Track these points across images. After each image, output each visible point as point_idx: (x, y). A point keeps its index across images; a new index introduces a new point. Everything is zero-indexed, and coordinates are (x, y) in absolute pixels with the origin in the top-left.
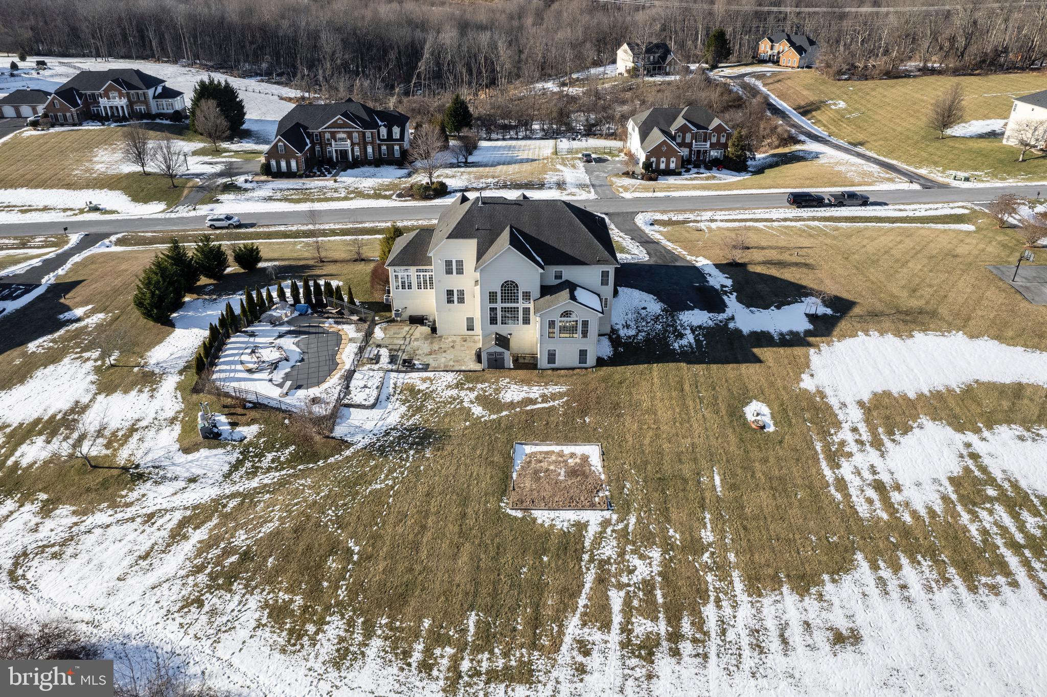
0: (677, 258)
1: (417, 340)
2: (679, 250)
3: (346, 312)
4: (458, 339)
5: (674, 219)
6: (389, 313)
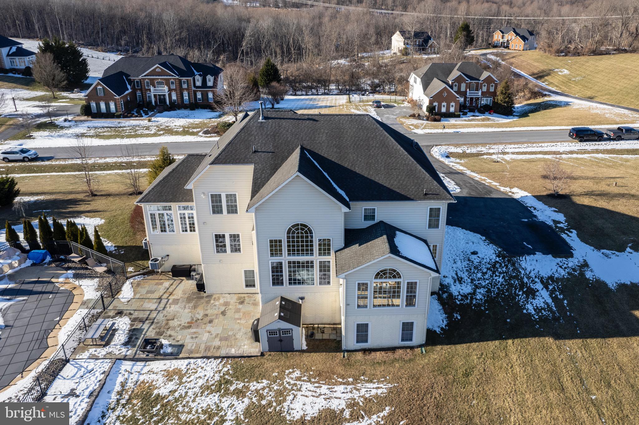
1: (176, 302)
2: (488, 181)
3: (90, 261)
4: (233, 300)
5: (468, 151)
6: (145, 262)
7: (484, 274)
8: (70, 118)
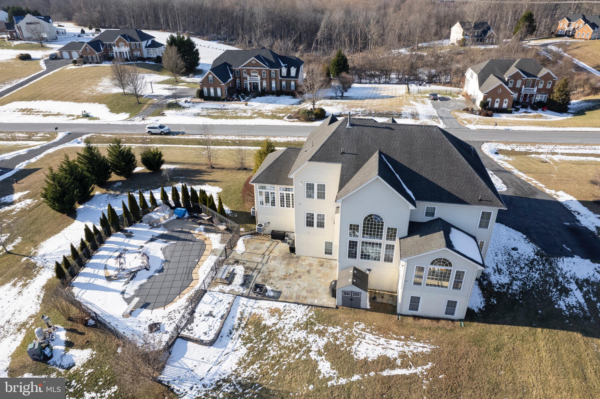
0: (535, 190)
2: (534, 182)
3: (215, 220)
4: (315, 262)
5: (517, 150)
6: (253, 226)
7: (522, 268)
8: (189, 100)
